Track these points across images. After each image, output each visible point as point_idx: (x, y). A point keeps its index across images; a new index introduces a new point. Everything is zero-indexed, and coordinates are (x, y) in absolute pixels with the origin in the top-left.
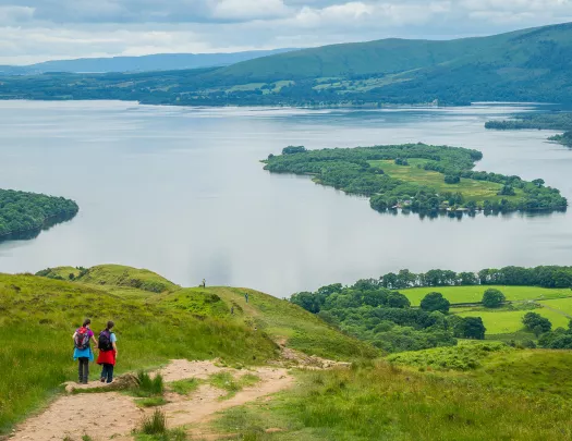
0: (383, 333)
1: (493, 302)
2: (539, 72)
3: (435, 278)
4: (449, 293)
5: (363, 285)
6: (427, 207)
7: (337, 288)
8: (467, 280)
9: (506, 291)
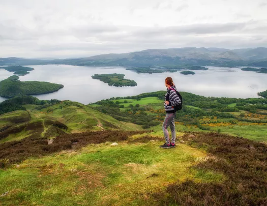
0: (113, 108)
1: (126, 102)
2: (134, 59)
3: (118, 98)
4: (119, 100)
5: (107, 100)
6: (117, 85)
7: (103, 100)
8: (122, 98)
9: (128, 100)
